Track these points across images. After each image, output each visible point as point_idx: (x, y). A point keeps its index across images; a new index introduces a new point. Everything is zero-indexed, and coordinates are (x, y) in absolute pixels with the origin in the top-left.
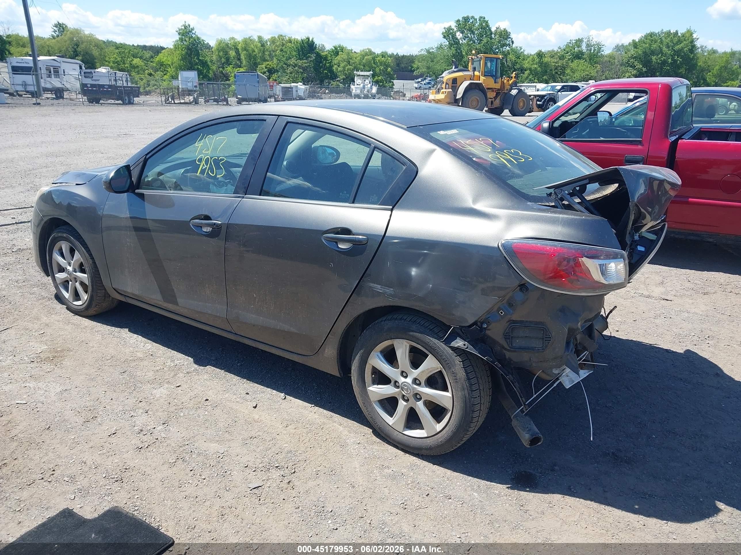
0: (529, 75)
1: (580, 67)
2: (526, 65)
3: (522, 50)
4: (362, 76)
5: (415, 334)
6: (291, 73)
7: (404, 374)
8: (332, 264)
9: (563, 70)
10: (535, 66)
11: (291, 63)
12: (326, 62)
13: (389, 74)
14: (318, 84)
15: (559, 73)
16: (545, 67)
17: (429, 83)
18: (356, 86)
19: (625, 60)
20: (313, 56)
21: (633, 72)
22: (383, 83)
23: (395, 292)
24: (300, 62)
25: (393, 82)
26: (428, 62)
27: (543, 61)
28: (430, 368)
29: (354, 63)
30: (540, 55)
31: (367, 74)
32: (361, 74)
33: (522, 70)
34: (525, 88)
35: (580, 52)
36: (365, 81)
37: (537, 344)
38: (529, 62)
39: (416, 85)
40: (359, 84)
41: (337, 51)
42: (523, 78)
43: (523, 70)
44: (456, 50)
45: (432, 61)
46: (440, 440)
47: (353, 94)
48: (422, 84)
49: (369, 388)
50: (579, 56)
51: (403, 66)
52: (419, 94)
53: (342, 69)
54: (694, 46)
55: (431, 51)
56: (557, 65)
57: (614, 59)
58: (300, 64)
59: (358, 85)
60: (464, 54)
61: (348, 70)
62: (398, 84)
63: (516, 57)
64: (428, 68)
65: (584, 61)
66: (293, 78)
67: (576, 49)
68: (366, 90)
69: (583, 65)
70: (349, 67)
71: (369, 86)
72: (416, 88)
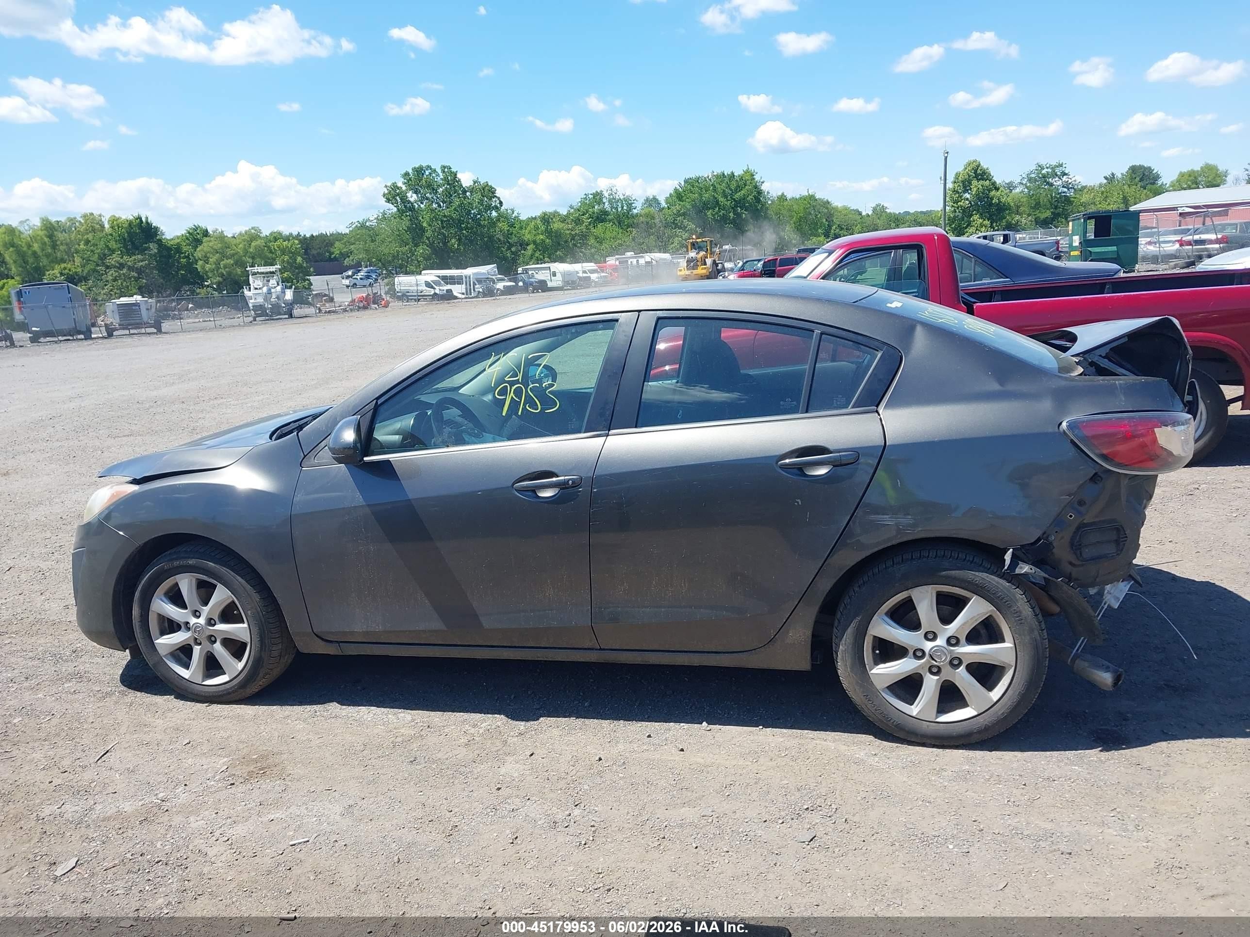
0: (535, 251)
1: (608, 235)
2: (527, 237)
3: (515, 214)
4: (263, 273)
5: (951, 572)
6: (115, 280)
7: (930, 636)
8: (799, 501)
9: (583, 240)
10: (542, 237)
11: (113, 262)
12: (179, 256)
13: (300, 267)
14: (169, 295)
15: (579, 245)
16: (556, 237)
17: (368, 277)
18: (253, 291)
19: (670, 219)
20: (153, 248)
21: (684, 236)
22: (292, 282)
23: (914, 519)
24: (129, 260)
25: (309, 280)
26: (366, 243)
27: (552, 229)
28: (976, 615)
29: (233, 255)
30: (546, 219)
31: (271, 270)
32: (259, 271)
33: (521, 245)
34: (534, 272)
35: (601, 212)
36: (269, 281)
37: (1110, 549)
38: (530, 232)
39: (347, 282)
40: (258, 287)
41: (197, 236)
42: (527, 258)
43: (523, 245)
44: (411, 220)
45: (373, 241)
46: (1001, 712)
47: (250, 305)
48: (357, 279)
49: (872, 672)
50: (601, 218)
51: (314, 252)
52: (364, 295)
53: (214, 266)
54: (760, 192)
55: (367, 224)
56: (573, 233)
57: (653, 218)
58: (129, 263)
59: (256, 289)
60: (425, 225)
61: (225, 267)
62: (318, 282)
63: (509, 226)
64: (367, 251)
65: (611, 224)
66: (120, 289)
67: (596, 207)
68: (274, 296)
69: (611, 231)
70: (226, 261)
71: (279, 288)
72: (348, 287)
